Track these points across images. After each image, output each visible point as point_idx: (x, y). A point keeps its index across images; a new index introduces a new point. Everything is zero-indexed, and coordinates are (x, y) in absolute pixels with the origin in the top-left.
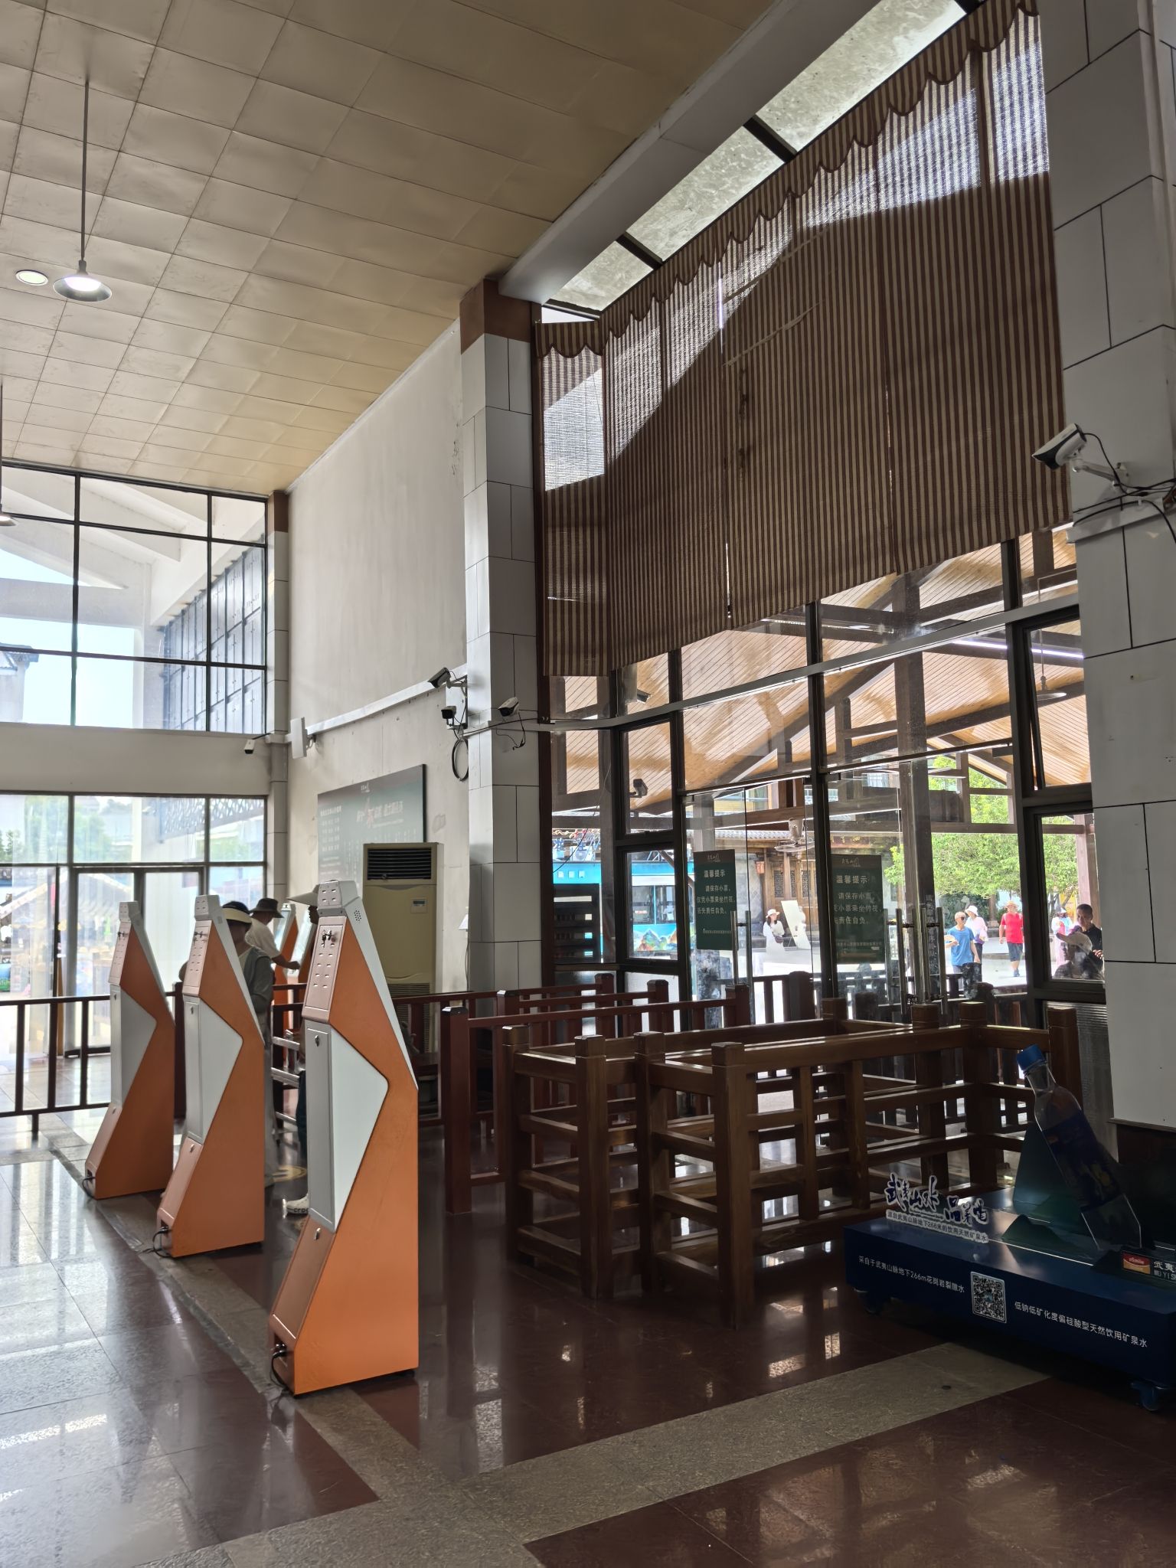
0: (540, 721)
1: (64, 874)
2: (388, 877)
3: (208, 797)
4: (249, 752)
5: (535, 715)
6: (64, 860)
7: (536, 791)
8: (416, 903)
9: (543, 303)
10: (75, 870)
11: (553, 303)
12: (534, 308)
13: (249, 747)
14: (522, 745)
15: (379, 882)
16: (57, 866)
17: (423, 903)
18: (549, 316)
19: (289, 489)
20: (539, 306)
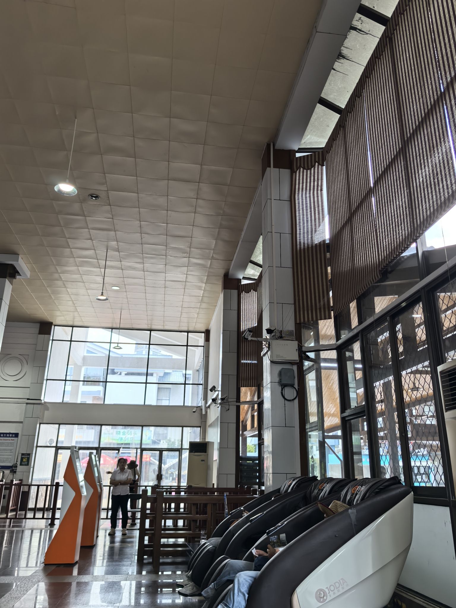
0: (237, 402)
1: (139, 451)
2: (195, 452)
3: (183, 427)
4: (194, 412)
5: (235, 400)
6: (139, 447)
7: (235, 424)
8: (202, 461)
9: (241, 278)
10: (142, 450)
11: (244, 278)
12: (239, 280)
13: (194, 410)
14: (228, 410)
15: (193, 454)
16: (137, 449)
17: (204, 461)
18: (244, 282)
19: (209, 329)
20: (241, 279)
